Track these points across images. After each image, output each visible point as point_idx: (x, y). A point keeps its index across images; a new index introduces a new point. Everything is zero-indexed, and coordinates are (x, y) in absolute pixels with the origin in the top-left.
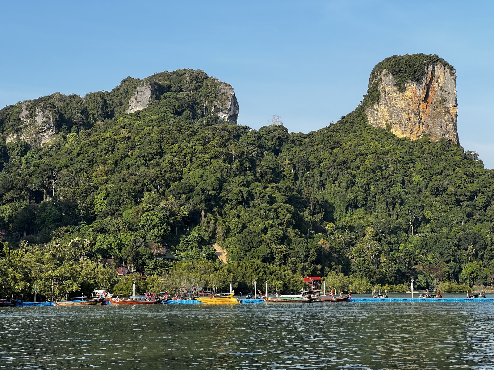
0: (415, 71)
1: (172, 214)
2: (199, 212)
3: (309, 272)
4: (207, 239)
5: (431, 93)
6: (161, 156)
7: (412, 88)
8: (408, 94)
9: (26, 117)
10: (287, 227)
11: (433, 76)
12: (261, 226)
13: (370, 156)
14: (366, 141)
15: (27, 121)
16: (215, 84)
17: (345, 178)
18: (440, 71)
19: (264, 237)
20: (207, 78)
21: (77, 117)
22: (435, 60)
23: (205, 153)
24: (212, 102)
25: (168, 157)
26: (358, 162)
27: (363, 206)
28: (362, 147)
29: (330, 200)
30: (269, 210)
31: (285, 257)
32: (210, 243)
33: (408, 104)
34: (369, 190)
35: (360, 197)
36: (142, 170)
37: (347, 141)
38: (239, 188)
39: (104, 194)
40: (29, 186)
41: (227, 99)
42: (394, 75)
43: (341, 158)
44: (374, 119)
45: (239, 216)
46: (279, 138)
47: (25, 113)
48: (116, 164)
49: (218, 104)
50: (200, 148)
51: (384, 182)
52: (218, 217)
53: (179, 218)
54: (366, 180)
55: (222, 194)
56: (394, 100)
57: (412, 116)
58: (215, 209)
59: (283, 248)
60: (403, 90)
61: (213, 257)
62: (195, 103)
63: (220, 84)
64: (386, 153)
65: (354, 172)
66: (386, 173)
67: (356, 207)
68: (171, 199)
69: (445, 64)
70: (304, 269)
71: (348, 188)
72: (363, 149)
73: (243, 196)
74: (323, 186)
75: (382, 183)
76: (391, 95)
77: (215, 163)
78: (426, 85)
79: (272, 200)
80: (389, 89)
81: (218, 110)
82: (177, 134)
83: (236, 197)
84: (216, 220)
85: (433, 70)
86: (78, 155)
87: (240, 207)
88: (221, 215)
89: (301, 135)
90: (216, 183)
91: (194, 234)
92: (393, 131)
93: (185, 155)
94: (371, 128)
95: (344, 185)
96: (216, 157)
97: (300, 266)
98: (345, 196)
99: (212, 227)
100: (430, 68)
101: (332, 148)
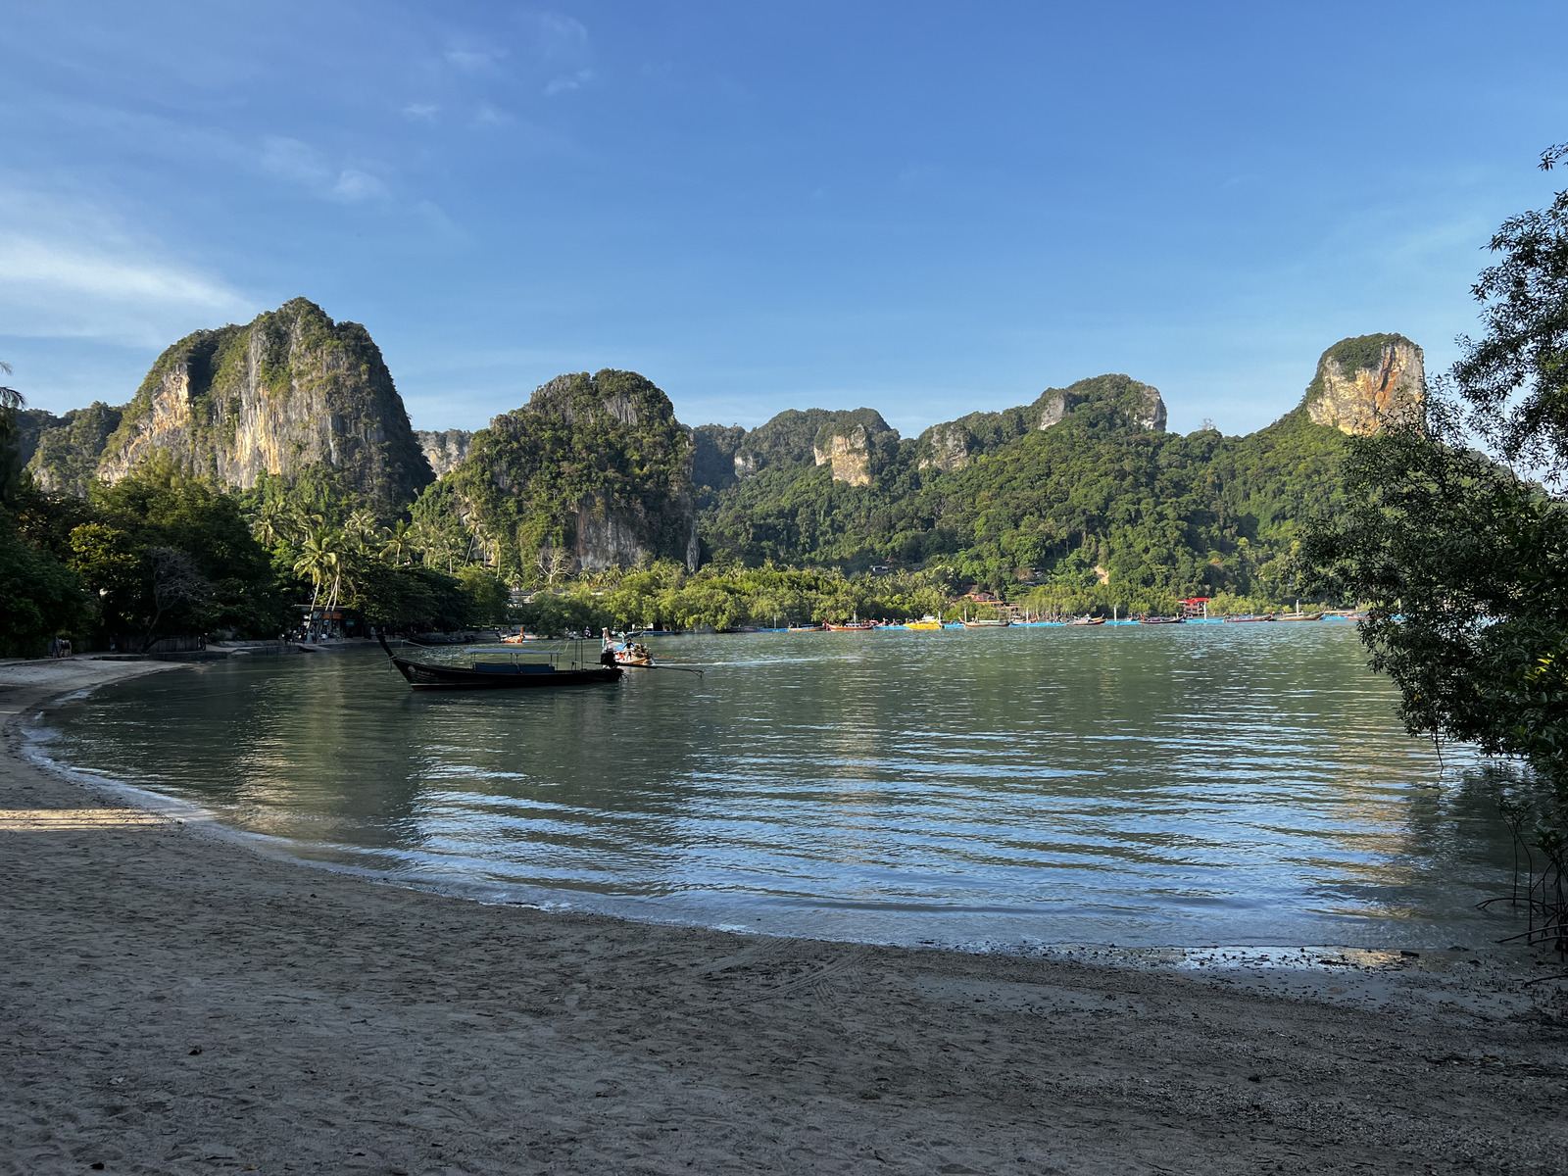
0: (1368, 355)
1: (1049, 537)
2: (1080, 533)
3: (1194, 593)
4: (1087, 561)
5: (1390, 380)
6: (1048, 477)
7: (1363, 376)
8: (1360, 383)
9: (938, 441)
10: (1176, 545)
11: (1392, 359)
12: (1142, 546)
13: (1308, 459)
14: (1305, 442)
15: (938, 446)
16: (1139, 389)
17: (1271, 486)
18: (1401, 352)
19: (1145, 557)
20: (1130, 382)
21: (990, 437)
22: (1396, 340)
23: (1095, 470)
24: (1134, 409)
25: (1055, 478)
26: (1291, 467)
27: (1292, 516)
28: (1300, 449)
29: (1254, 512)
30: (1155, 528)
31: (1167, 578)
32: (1091, 565)
33: (1360, 394)
34: (1302, 497)
35: (1288, 507)
36: (1028, 493)
37: (1282, 443)
38: (1126, 506)
39: (983, 520)
40: (920, 514)
41: (1152, 404)
42: (1340, 362)
43: (1270, 464)
44: (1318, 416)
45: (1125, 536)
46: (1209, 444)
47: (936, 437)
48: (1001, 487)
49: (1142, 411)
50: (1089, 466)
51: (1321, 488)
52: (1102, 538)
53: (1057, 541)
54: (1298, 487)
55: (1108, 514)
56: (1341, 392)
57: (1365, 408)
58: (1098, 530)
59: (1164, 568)
60: (1353, 379)
61: (1092, 580)
62: (1114, 412)
63: (1144, 388)
64: (1330, 454)
65: (1284, 479)
66: (1324, 478)
67: (1285, 518)
68: (1051, 521)
69: (1408, 343)
70: (1188, 590)
71: (1275, 497)
72: (1300, 452)
73: (1130, 515)
74: (1247, 496)
75: (1319, 490)
76: (1338, 385)
77: (1103, 481)
78: (1383, 370)
79: (1162, 517)
80: (1335, 379)
81: (1141, 418)
82: (1067, 453)
83: (1122, 516)
84: (1098, 542)
85: (1393, 352)
86: (969, 479)
87: (1128, 527)
88: (1105, 536)
89: (1237, 439)
90: (1101, 503)
91: (1073, 556)
92: (1341, 428)
93: (1073, 474)
94: (1314, 425)
95: (1270, 494)
96: (1106, 474)
97: (1183, 587)
98: (1270, 506)
99: (1093, 548)
100: (1389, 351)
101: (1263, 453)
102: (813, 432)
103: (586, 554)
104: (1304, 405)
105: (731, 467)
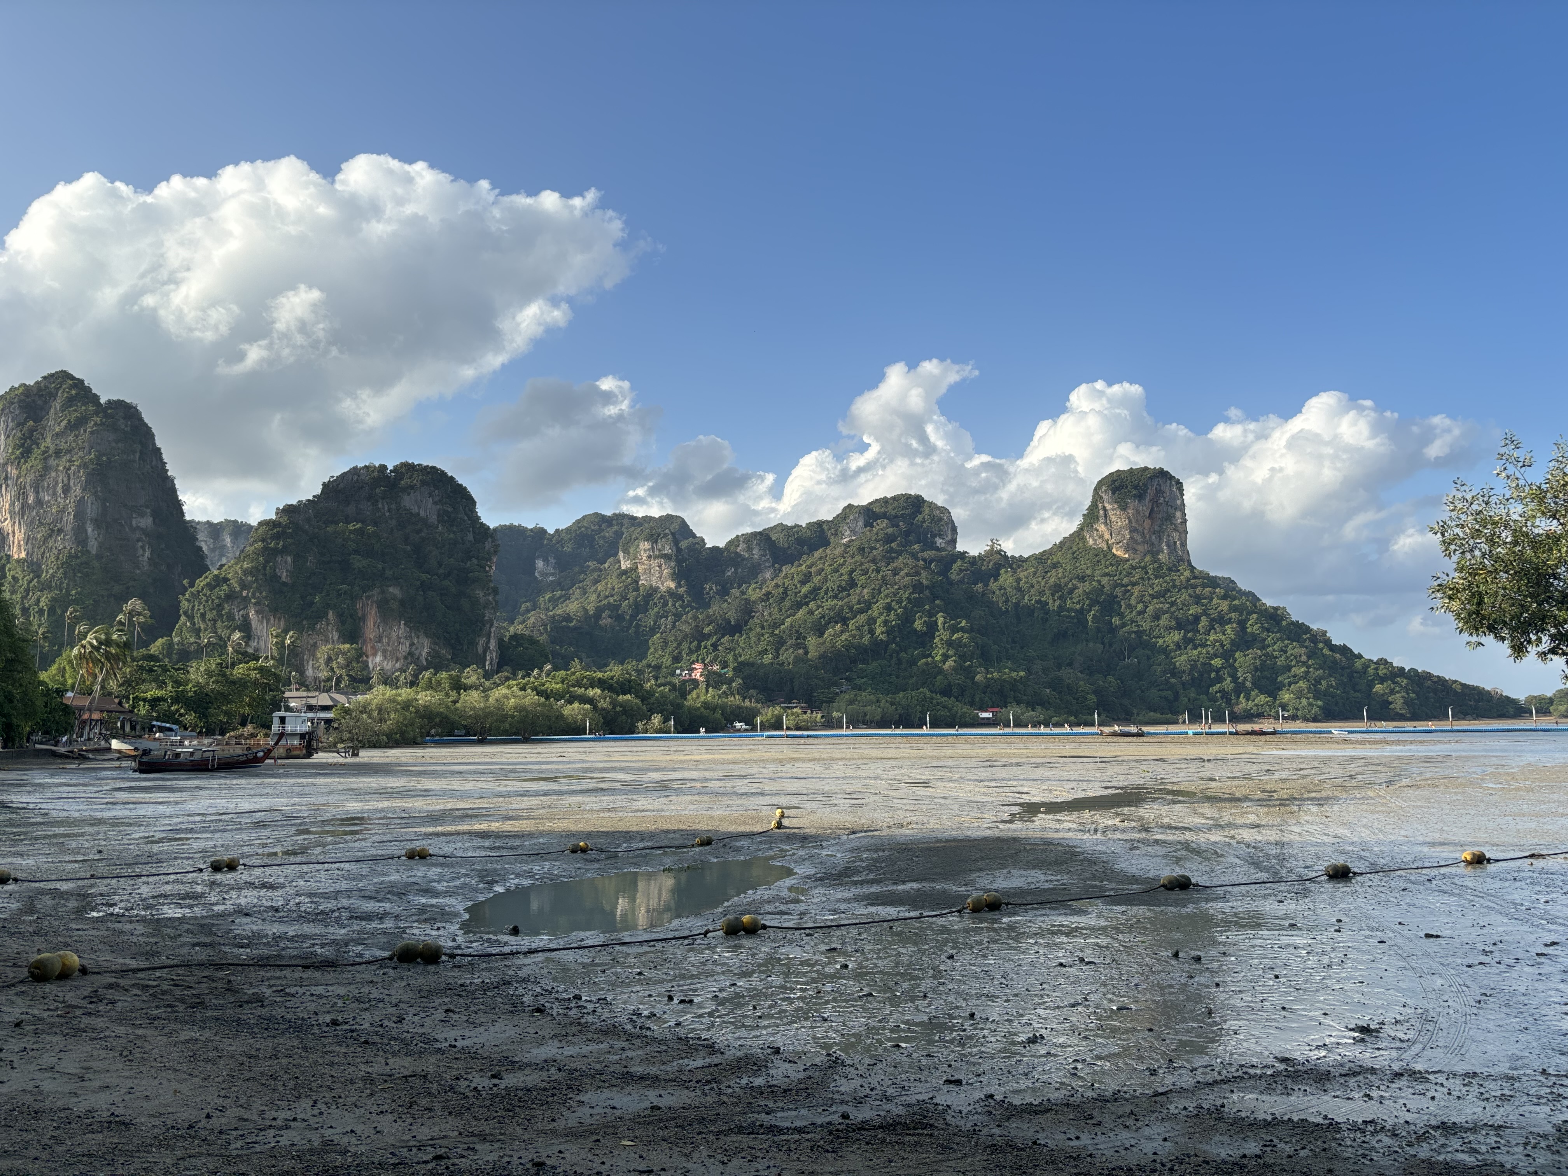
0: (1137, 486)
1: (853, 645)
3: (988, 703)
5: (1156, 509)
7: (1134, 505)
8: (1130, 511)
11: (1158, 490)
13: (1086, 579)
16: (932, 508)
22: (1162, 474)
24: (928, 528)
33: (1130, 521)
37: (1062, 564)
41: (945, 523)
42: (1114, 492)
44: (1094, 540)
49: (935, 529)
56: (1114, 518)
57: (1135, 534)
58: (898, 640)
60: (1125, 507)
63: (936, 508)
69: (1170, 478)
70: (982, 700)
76: (1111, 513)
78: (1150, 501)
81: (935, 536)
84: (899, 652)
85: (1158, 485)
89: (1020, 559)
90: (901, 614)
92: (1114, 551)
94: (1090, 549)
100: (1154, 482)
101: (1046, 572)
102: (618, 535)
103: (375, 654)
104: (1081, 529)
105: (533, 568)
